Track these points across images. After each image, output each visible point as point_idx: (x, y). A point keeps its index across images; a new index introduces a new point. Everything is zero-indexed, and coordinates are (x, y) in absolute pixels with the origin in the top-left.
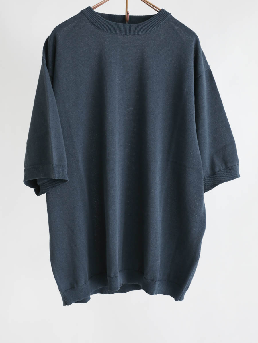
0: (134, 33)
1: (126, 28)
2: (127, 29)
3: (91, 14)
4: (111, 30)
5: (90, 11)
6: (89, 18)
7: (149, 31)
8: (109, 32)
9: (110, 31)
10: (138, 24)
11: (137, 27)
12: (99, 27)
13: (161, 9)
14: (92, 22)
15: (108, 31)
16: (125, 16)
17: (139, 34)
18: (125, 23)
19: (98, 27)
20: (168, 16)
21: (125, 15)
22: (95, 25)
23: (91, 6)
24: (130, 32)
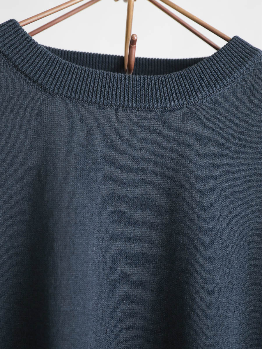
0: (151, 104)
1: (127, 88)
2: (131, 90)
3: (16, 42)
4: (78, 90)
5: (13, 31)
6: (6, 53)
7: (196, 98)
8: (70, 97)
9: (73, 95)
10: (163, 76)
11: (161, 86)
12: (39, 81)
13: (231, 37)
14: (17, 64)
15: (69, 94)
16: (122, 59)
17: (166, 106)
18: (124, 72)
19: (34, 82)
20: (256, 57)
21: (124, 55)
22: (26, 76)
23: (18, 20)
24: (139, 99)
